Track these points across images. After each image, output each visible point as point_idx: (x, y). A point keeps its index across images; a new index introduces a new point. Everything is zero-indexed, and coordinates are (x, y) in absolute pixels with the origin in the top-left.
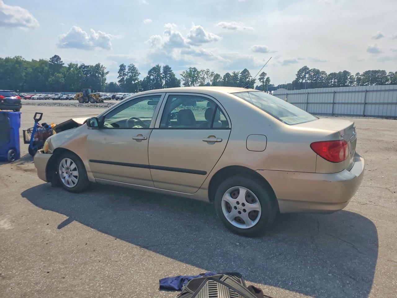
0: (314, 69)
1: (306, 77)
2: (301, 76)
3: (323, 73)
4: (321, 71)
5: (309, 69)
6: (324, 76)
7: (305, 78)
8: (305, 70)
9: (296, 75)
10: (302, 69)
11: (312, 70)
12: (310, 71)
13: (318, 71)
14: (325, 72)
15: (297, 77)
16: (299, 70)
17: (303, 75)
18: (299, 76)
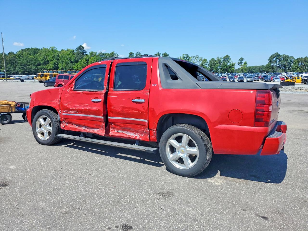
0: (284, 55)
1: (277, 61)
2: (273, 61)
3: (292, 58)
4: (289, 56)
5: (280, 54)
6: (292, 60)
8: (276, 55)
9: (268, 59)
10: (273, 55)
11: (282, 55)
14: (293, 57)
15: (268, 62)
16: (271, 56)
17: (274, 60)
18: (270, 61)
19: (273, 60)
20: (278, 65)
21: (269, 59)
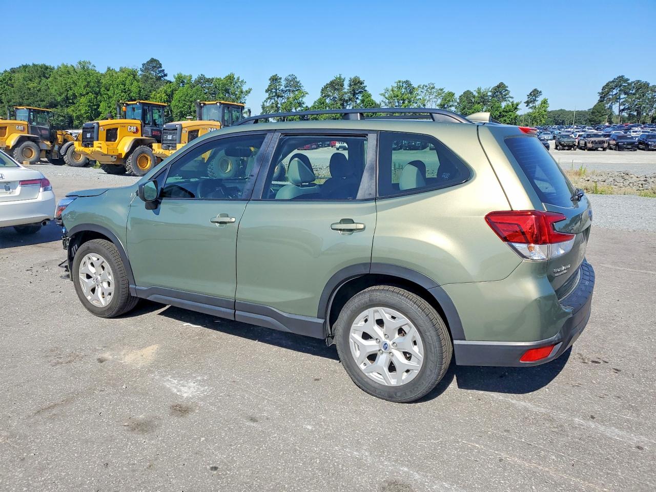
0: (638, 81)
2: (611, 97)
4: (650, 85)
5: (628, 80)
7: (619, 98)
8: (620, 83)
10: (613, 82)
11: (632, 82)
12: (629, 84)
13: (646, 85)
15: (598, 98)
16: (607, 85)
17: (614, 93)
18: (603, 96)
19: (611, 93)
20: (622, 107)
21: (601, 91)
